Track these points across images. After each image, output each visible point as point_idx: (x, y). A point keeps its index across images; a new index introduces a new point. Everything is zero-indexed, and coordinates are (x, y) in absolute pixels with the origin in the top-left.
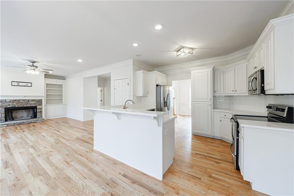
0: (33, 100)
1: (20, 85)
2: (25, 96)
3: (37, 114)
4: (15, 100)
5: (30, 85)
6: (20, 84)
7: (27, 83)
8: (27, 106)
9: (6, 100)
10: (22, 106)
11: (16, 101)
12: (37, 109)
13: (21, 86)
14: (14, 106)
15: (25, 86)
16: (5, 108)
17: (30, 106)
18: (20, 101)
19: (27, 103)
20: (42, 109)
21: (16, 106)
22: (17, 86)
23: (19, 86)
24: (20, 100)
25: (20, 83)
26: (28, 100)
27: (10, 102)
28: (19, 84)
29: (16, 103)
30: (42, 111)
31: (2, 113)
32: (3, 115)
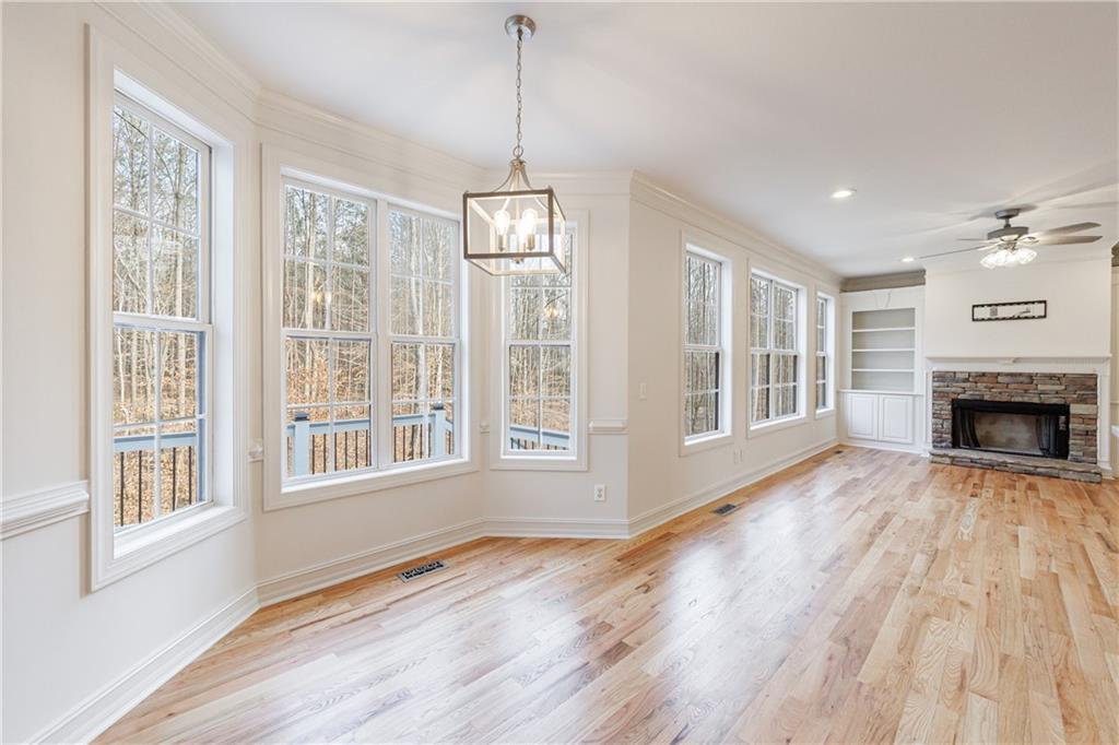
0: (1051, 377)
1: (1000, 315)
2: (1016, 360)
3: (1071, 442)
4: (984, 374)
5: (1038, 310)
6: (1002, 312)
7: (1026, 303)
8: (1026, 399)
9: (955, 373)
10: (1005, 398)
11: (985, 379)
12: (1071, 420)
13: (1004, 319)
14: (978, 398)
15: (1019, 318)
16: (953, 400)
17: (1036, 400)
18: (1000, 379)
19: (1026, 387)
20: (1096, 419)
21: (986, 398)
22: (990, 319)
23: (997, 319)
24: (999, 374)
25: (999, 308)
26: (1030, 376)
27: (966, 380)
28: (995, 312)
29: (986, 387)
30: (1095, 431)
31: (944, 417)
32: (948, 425)
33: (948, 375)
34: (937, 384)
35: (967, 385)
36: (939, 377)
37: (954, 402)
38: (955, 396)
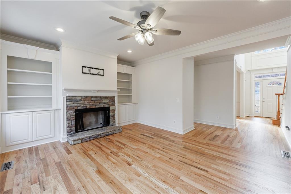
0: (106, 97)
1: (91, 73)
2: (98, 91)
3: (110, 119)
4: (87, 97)
5: (101, 72)
6: (93, 71)
7: (99, 69)
8: (100, 106)
9: (76, 97)
10: (94, 107)
11: (88, 99)
12: (110, 112)
13: (93, 74)
14: (85, 108)
15: (97, 75)
16: (75, 110)
17: (102, 106)
18: (92, 99)
19: (99, 101)
20: (115, 111)
21: (88, 107)
22: (88, 74)
23: (90, 74)
24: (92, 97)
25: (91, 69)
26: (101, 97)
27: (81, 100)
28: (90, 71)
29: (88, 103)
30: (115, 115)
31: (72, 119)
32: (73, 123)
33: (73, 98)
34: (68, 103)
35: (81, 102)
36: (70, 99)
37: (76, 111)
38: (76, 108)
